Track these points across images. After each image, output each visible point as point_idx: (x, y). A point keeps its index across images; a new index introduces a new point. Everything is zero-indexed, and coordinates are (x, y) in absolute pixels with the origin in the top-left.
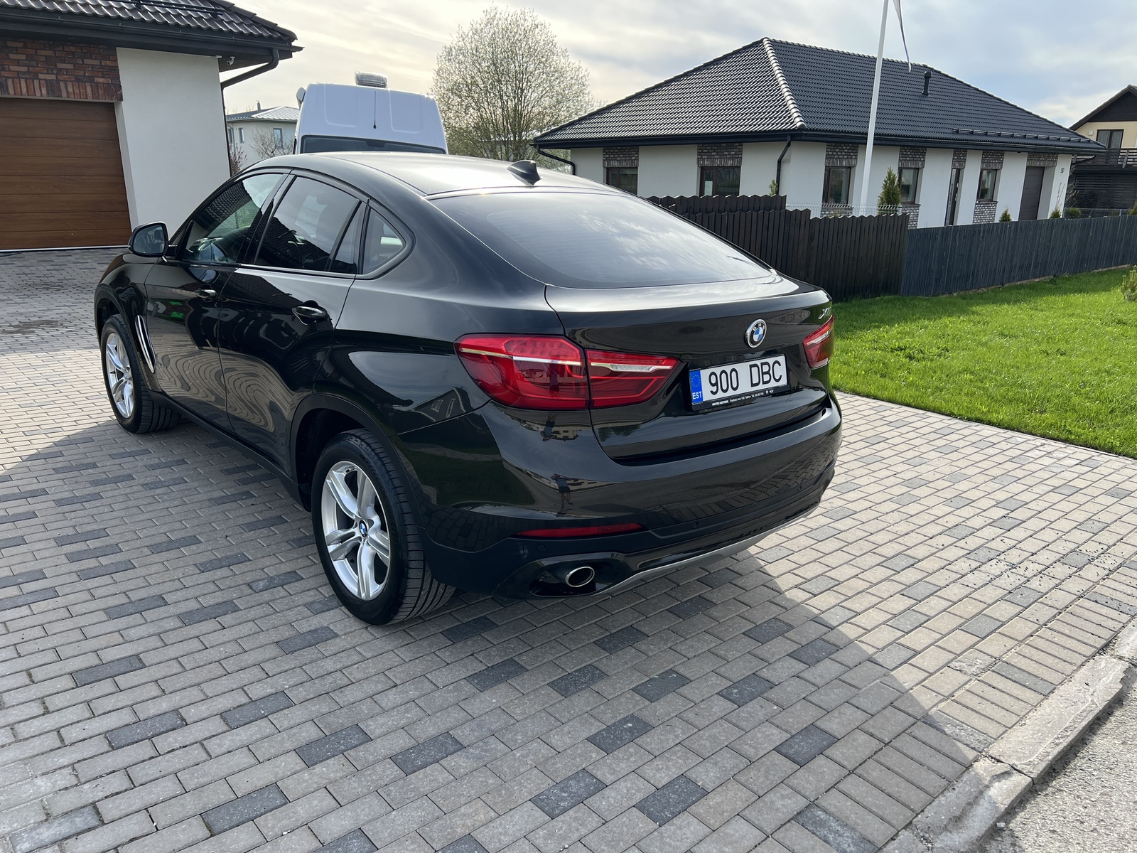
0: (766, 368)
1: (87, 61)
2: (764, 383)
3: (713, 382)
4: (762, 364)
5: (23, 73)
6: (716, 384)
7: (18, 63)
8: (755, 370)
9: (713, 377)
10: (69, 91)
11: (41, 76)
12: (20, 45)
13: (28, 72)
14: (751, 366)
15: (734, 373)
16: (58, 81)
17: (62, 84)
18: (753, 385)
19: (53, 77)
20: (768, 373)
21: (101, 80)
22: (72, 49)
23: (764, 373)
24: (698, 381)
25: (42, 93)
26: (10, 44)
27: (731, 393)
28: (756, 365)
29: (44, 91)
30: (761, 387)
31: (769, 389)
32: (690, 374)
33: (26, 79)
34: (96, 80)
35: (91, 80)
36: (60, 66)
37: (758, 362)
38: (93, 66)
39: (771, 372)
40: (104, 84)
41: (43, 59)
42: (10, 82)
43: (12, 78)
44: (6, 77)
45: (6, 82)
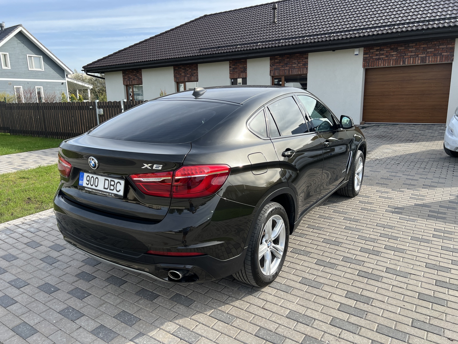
0: (112, 183)
1: (440, 47)
2: (110, 189)
3: (88, 179)
4: (111, 181)
5: (412, 55)
6: (88, 181)
7: (412, 52)
8: (107, 182)
9: (88, 177)
10: (430, 60)
11: (419, 56)
12: (414, 44)
13: (415, 55)
14: (105, 179)
15: (97, 179)
16: (426, 57)
17: (427, 58)
18: (104, 188)
19: (425, 55)
20: (113, 186)
21: (445, 54)
22: (435, 42)
23: (111, 185)
24: (83, 176)
25: (418, 62)
26: (410, 45)
27: (94, 187)
28: (108, 180)
29: (419, 62)
30: (108, 190)
31: (112, 193)
32: (80, 173)
33: (413, 58)
34: (443, 54)
35: (441, 54)
36: (428, 50)
37: (110, 179)
38: (443, 48)
39: (115, 186)
40: (446, 55)
41: (422, 49)
42: (407, 60)
43: (408, 58)
44: (406, 58)
45: (405, 60)
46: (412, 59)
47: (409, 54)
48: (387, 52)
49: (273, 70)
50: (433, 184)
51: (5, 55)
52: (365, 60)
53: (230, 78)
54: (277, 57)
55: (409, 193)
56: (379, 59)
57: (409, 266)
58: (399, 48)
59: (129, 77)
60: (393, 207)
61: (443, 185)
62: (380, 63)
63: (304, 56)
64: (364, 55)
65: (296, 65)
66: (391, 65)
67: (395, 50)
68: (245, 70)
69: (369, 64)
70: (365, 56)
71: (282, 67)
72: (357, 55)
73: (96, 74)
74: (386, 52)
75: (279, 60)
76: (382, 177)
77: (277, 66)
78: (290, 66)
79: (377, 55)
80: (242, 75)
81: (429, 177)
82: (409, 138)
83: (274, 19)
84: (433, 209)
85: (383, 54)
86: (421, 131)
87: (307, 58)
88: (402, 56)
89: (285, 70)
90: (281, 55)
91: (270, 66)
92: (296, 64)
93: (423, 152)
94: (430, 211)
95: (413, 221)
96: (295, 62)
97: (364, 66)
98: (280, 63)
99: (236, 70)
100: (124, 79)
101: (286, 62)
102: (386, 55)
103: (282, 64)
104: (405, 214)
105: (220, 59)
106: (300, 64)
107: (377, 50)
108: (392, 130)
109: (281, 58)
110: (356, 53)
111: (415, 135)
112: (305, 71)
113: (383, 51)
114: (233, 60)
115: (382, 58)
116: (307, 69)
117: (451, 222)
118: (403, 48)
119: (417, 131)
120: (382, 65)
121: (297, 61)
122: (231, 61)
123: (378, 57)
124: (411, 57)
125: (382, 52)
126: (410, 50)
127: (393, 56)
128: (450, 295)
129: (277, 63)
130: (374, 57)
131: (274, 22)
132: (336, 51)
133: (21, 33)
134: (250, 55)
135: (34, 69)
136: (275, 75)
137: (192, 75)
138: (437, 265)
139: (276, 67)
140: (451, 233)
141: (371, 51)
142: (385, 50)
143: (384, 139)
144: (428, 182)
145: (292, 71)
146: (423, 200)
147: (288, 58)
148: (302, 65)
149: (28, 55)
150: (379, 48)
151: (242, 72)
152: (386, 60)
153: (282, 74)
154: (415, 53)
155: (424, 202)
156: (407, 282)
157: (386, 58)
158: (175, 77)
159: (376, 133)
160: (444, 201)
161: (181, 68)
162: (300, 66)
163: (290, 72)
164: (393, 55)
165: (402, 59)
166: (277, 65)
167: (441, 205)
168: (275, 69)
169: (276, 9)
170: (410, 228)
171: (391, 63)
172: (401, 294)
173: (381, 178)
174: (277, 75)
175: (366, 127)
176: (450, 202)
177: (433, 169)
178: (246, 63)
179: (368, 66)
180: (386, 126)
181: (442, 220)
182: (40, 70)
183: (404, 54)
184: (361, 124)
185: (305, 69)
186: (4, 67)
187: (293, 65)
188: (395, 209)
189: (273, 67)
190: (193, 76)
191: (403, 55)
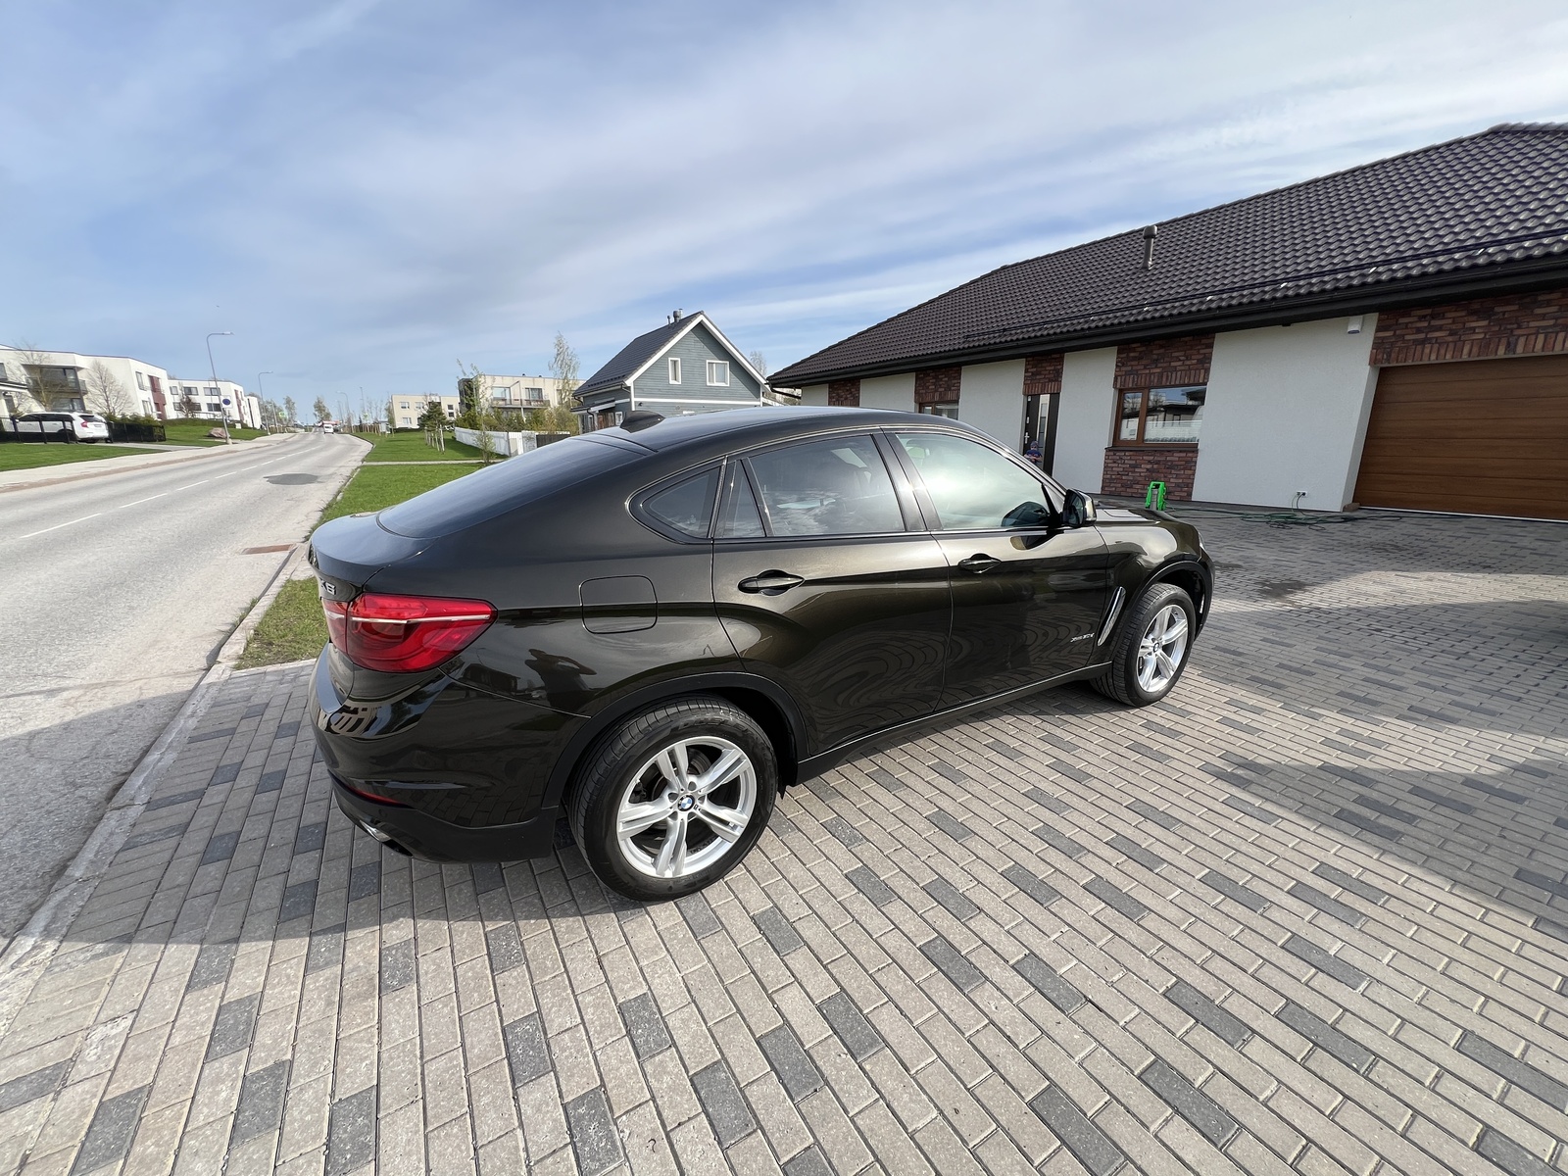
42: (1522, 340)
43: (1528, 335)
44: (1519, 336)
45: (1517, 340)
46: (1541, 338)
47: (1532, 324)
48: (1453, 323)
49: (1121, 376)
50: (1451, 711)
51: (675, 362)
52: (1378, 345)
53: (1025, 394)
54: (1134, 345)
55: (1333, 722)
56: (1423, 342)
57: (1111, 970)
58: (1497, 309)
59: (838, 394)
60: (1235, 759)
61: (1488, 717)
62: (1427, 351)
63: (1203, 341)
64: (1377, 331)
65: (1180, 363)
66: (1465, 357)
67: (1485, 313)
68: (1057, 377)
69: (1389, 355)
70: (1381, 334)
71: (1145, 368)
72: (1357, 332)
73: (785, 390)
74: (1450, 321)
75: (1141, 352)
76: (1285, 662)
77: (1132, 366)
78: (1165, 365)
79: (1419, 331)
80: (1051, 386)
81: (1452, 685)
82: (1482, 559)
83: (1147, 259)
84: (1375, 795)
85: (1440, 328)
86: (1540, 543)
87: (1211, 346)
88: (1505, 329)
89: (1151, 374)
90: (1142, 341)
91: (1117, 366)
92: (1180, 360)
93: (1502, 605)
94: (1362, 800)
95: (1267, 818)
96: (1177, 357)
97: (1373, 362)
98: (1139, 359)
99: (1038, 377)
100: (830, 398)
101: (1155, 357)
102: (1450, 330)
103: (1144, 362)
104: (1260, 790)
105: (1002, 354)
106: (1191, 359)
107: (1422, 318)
108: (1438, 532)
109: (1144, 349)
110: (1351, 329)
111: (1512, 551)
112: (1202, 376)
113: (1444, 318)
114: (1033, 355)
115: (1437, 338)
116: (1207, 371)
117: (1410, 855)
118: (1516, 307)
119: (1525, 542)
120: (1433, 357)
121: (1182, 353)
122: (1029, 359)
123: (1422, 336)
124: (1537, 334)
125: (1435, 323)
126: (1538, 311)
127: (1474, 333)
128: (1161, 1141)
129: (1134, 358)
130: (1407, 337)
131: (1145, 267)
132: (1294, 327)
133: (701, 325)
134: (1067, 345)
135: (716, 384)
136: (1127, 387)
137: (948, 389)
138: (1213, 1001)
139: (1129, 369)
140: (1372, 894)
141: (1402, 321)
142: (1448, 315)
143: (1392, 555)
144: (1435, 701)
145: (1167, 376)
146: (1364, 755)
147: (1161, 347)
148: (1194, 362)
149: (708, 361)
150: (1429, 311)
151: (1050, 381)
152: (1448, 343)
153: (1143, 384)
154: (1556, 319)
155: (1365, 763)
156: (1049, 1026)
157: (1450, 339)
158: (917, 392)
159: (1379, 537)
160: (1446, 777)
161: (929, 375)
162: (1189, 365)
163: (1164, 379)
164: (1474, 328)
165: (1504, 341)
166: (1133, 363)
167: (1424, 788)
168: (1128, 373)
169: (1153, 236)
170: (1234, 839)
171: (1466, 350)
172: (988, 1061)
173: (1281, 666)
174: (1130, 386)
175: (1357, 519)
176: (1469, 782)
177: (1492, 663)
178: (1061, 361)
179: (1388, 360)
180: (1426, 521)
181: (1377, 840)
182: (723, 384)
183: (1515, 326)
184: (1345, 509)
185: (1203, 371)
186: (672, 382)
187: (1173, 364)
188: (1240, 766)
189: (1123, 369)
190: (950, 390)
191: (1509, 327)
